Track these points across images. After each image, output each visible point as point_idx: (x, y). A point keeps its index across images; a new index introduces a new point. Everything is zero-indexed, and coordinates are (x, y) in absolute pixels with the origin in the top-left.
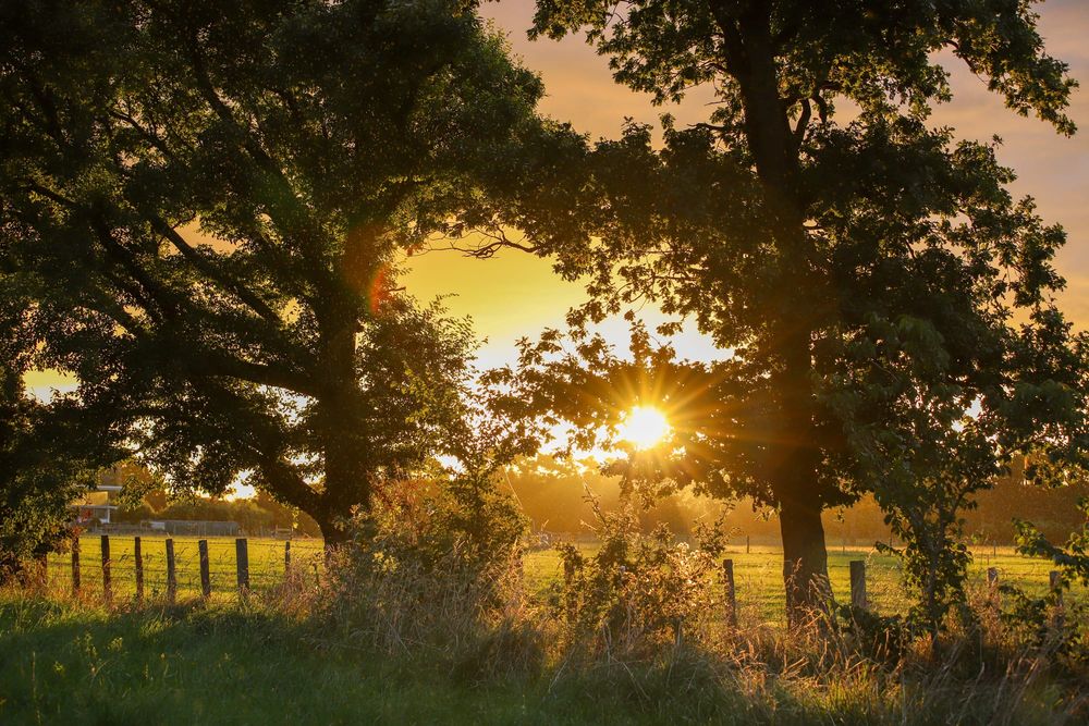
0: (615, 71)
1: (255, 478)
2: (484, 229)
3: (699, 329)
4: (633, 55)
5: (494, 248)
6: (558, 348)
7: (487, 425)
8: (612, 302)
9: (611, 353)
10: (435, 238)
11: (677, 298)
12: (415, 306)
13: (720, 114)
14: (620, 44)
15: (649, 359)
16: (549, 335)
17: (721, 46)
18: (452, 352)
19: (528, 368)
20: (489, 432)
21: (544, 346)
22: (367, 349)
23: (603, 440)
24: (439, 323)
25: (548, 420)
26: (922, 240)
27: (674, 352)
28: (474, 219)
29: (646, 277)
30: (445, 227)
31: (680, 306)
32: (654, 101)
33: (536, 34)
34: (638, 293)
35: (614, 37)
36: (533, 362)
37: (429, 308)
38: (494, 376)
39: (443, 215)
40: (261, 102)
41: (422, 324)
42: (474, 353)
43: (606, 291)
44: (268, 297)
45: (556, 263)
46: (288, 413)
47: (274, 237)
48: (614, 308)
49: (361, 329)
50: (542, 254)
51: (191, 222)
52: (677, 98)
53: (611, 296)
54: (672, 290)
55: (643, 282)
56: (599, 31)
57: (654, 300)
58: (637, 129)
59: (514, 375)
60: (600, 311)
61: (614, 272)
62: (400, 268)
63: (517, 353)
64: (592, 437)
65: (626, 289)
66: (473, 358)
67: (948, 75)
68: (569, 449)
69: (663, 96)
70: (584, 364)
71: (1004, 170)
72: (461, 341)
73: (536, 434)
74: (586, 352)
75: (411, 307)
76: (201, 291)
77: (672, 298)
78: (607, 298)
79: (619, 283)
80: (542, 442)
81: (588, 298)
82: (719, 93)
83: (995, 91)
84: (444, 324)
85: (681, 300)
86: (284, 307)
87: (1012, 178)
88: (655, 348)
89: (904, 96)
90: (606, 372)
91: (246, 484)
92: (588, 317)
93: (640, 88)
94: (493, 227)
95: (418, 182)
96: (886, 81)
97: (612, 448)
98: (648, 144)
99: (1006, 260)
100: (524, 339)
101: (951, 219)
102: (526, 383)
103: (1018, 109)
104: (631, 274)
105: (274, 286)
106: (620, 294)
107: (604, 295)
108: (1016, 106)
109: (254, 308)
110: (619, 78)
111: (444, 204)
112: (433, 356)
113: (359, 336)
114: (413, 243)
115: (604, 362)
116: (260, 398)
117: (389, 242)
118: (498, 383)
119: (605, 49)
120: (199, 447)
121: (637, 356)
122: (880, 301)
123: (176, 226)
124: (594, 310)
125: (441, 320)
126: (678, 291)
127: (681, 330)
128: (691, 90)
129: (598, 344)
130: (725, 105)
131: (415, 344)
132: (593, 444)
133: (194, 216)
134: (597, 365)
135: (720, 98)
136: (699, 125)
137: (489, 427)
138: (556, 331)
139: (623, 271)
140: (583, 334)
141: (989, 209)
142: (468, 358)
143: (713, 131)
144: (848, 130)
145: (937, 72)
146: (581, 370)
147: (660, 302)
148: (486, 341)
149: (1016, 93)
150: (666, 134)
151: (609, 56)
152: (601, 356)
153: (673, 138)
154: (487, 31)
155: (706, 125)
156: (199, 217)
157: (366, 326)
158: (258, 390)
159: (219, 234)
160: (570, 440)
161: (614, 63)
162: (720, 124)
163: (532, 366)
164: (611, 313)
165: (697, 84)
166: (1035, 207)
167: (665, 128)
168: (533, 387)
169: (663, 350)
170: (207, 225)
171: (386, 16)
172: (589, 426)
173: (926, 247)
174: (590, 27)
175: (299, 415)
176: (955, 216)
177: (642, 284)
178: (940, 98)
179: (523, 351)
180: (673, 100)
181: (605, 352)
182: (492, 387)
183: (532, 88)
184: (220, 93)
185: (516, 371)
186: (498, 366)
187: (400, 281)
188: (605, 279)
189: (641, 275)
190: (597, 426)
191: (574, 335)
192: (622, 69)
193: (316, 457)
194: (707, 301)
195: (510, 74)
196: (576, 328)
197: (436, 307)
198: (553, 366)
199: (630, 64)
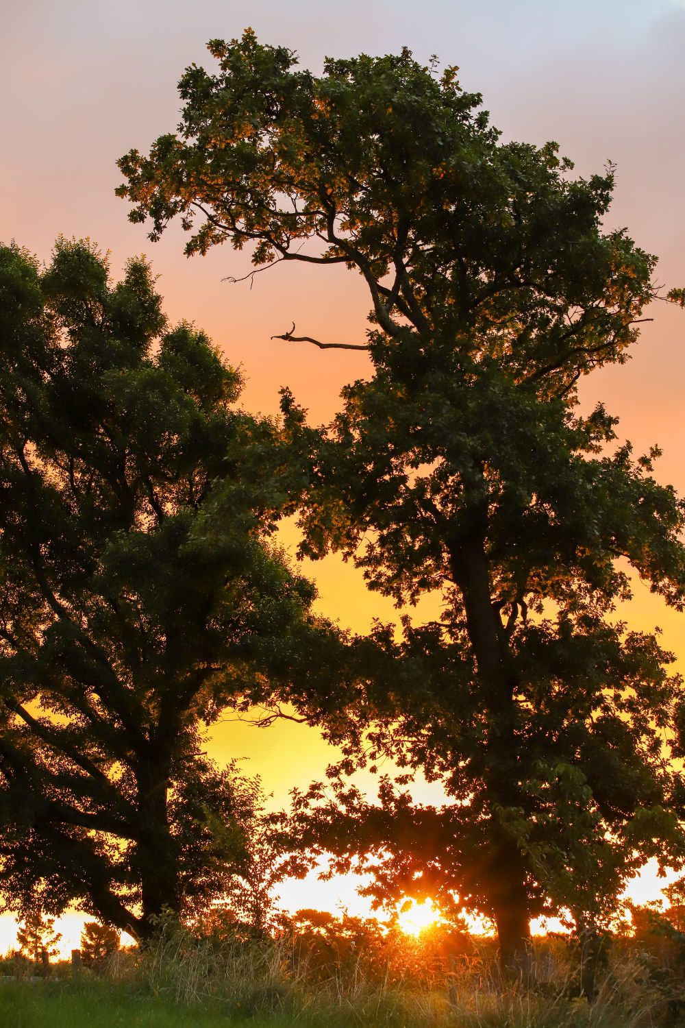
0: (368, 581)
1: (85, 905)
2: (264, 705)
3: (426, 779)
4: (382, 568)
5: (271, 720)
6: (322, 796)
7: (264, 852)
8: (360, 759)
9: (363, 800)
10: (227, 712)
11: (409, 756)
12: (215, 767)
13: (447, 615)
14: (372, 560)
15: (393, 804)
16: (315, 787)
17: (450, 561)
18: (244, 804)
19: (299, 812)
20: (266, 858)
21: (311, 795)
22: (176, 803)
23: (356, 866)
24: (234, 781)
25: (314, 851)
26: (599, 709)
27: (411, 798)
28: (257, 697)
29: (387, 740)
30: (234, 704)
31: (411, 761)
32: (395, 605)
33: (303, 556)
34: (381, 753)
35: (367, 555)
36: (302, 807)
37: (226, 769)
38: (273, 819)
39: (233, 695)
40: (89, 603)
41: (221, 782)
42: (262, 805)
43: (355, 751)
44: (98, 760)
45: (324, 732)
46: (112, 853)
47: (101, 712)
48: (362, 764)
49: (171, 785)
50: (312, 725)
51: (33, 700)
52: (414, 602)
53: (360, 756)
54: (404, 750)
55: (384, 745)
56: (352, 553)
57: (392, 758)
58: (383, 627)
59: (288, 817)
60: (352, 767)
61: (363, 738)
62: (203, 737)
63: (289, 800)
64: (347, 864)
65: (372, 750)
66: (262, 809)
67: (630, 579)
68: (330, 873)
69: (403, 601)
70: (342, 809)
71: (667, 654)
72: (252, 795)
73: (305, 862)
74: (345, 799)
75: (212, 768)
76: (43, 755)
77: (405, 755)
78: (356, 757)
79: (367, 746)
80: (309, 868)
81: (343, 757)
82: (445, 598)
83: (656, 593)
84: (238, 782)
85: (412, 757)
86: (109, 769)
87: (673, 659)
88: (397, 795)
89: (592, 597)
90: (359, 815)
91: (79, 910)
92: (343, 771)
93: (388, 593)
94: (272, 704)
95: (215, 669)
96: (580, 585)
97: (363, 872)
98: (392, 639)
99: (661, 723)
100: (295, 789)
101: (621, 692)
102: (297, 823)
103: (675, 606)
104: (376, 739)
105: (101, 752)
106: (368, 753)
107: (354, 754)
108: (674, 604)
109: (85, 768)
110: (372, 586)
111: (235, 686)
112: (228, 808)
113: (170, 791)
114: (211, 717)
115: (358, 807)
116: (90, 840)
117: (191, 715)
118: (276, 824)
119: (360, 563)
120: (42, 879)
121: (384, 802)
122: (563, 756)
123: (22, 702)
124: (348, 767)
125: (236, 778)
126: (409, 750)
127: (413, 780)
128: (424, 596)
129: (353, 794)
130: (450, 607)
131: (215, 798)
132: (348, 869)
133: (36, 695)
134: (352, 809)
135: (446, 602)
136: (431, 624)
137: (266, 853)
138: (321, 784)
139: (370, 736)
140: (342, 785)
141: (649, 684)
142: (258, 809)
143: (442, 627)
144: (541, 625)
145: (621, 578)
146: (340, 813)
147: (396, 758)
148: (272, 795)
149: (673, 594)
150: (405, 631)
151: (363, 569)
152: (355, 802)
153: (410, 633)
154: (272, 546)
155: (436, 623)
156: (39, 696)
157: (175, 784)
158: (89, 834)
159: (57, 710)
160: (331, 866)
161: (367, 575)
162: (447, 622)
163: (302, 809)
164: (359, 768)
165: (429, 591)
166: (683, 681)
167: (404, 626)
168: (303, 827)
169: (403, 796)
170: (46, 702)
171: (187, 547)
172: (346, 855)
173: (602, 715)
174: (346, 549)
175: (121, 856)
176: (624, 690)
177: (383, 746)
178: (624, 598)
179: (295, 798)
180: (411, 604)
181: (358, 799)
182: (273, 827)
183: (307, 592)
184: (56, 596)
185: (290, 814)
186: (277, 811)
187: (203, 747)
188: (356, 742)
189: (383, 739)
190: (351, 855)
191: (335, 786)
192: (373, 579)
193: (134, 889)
194: (433, 758)
195: (290, 580)
196: (335, 780)
197: (232, 769)
198: (318, 810)
199: (380, 575)
